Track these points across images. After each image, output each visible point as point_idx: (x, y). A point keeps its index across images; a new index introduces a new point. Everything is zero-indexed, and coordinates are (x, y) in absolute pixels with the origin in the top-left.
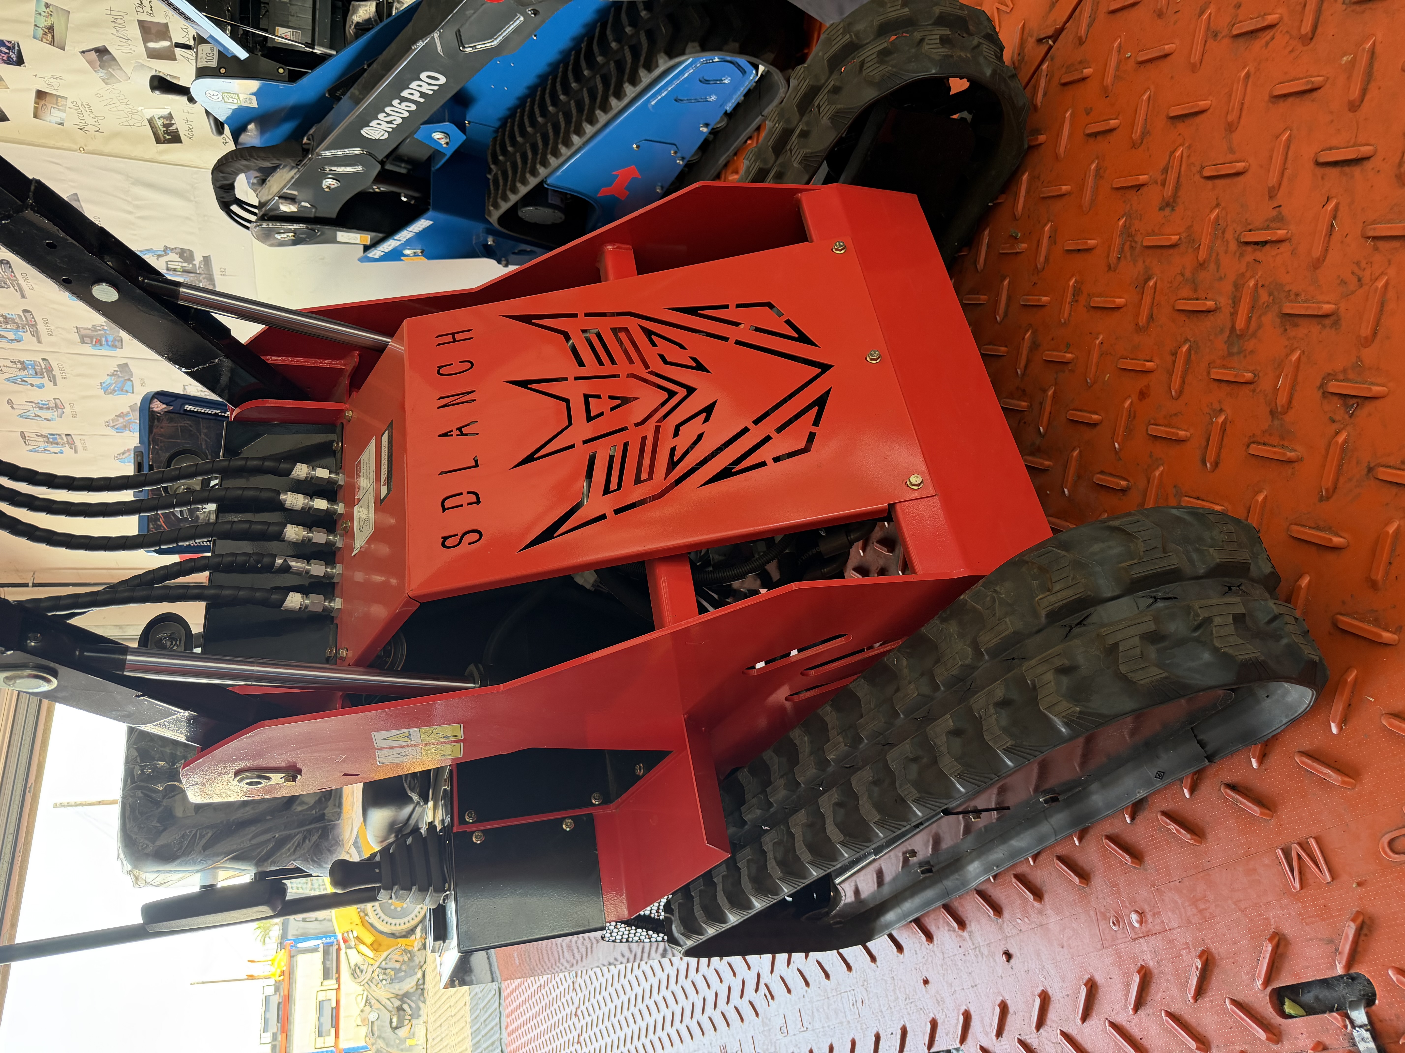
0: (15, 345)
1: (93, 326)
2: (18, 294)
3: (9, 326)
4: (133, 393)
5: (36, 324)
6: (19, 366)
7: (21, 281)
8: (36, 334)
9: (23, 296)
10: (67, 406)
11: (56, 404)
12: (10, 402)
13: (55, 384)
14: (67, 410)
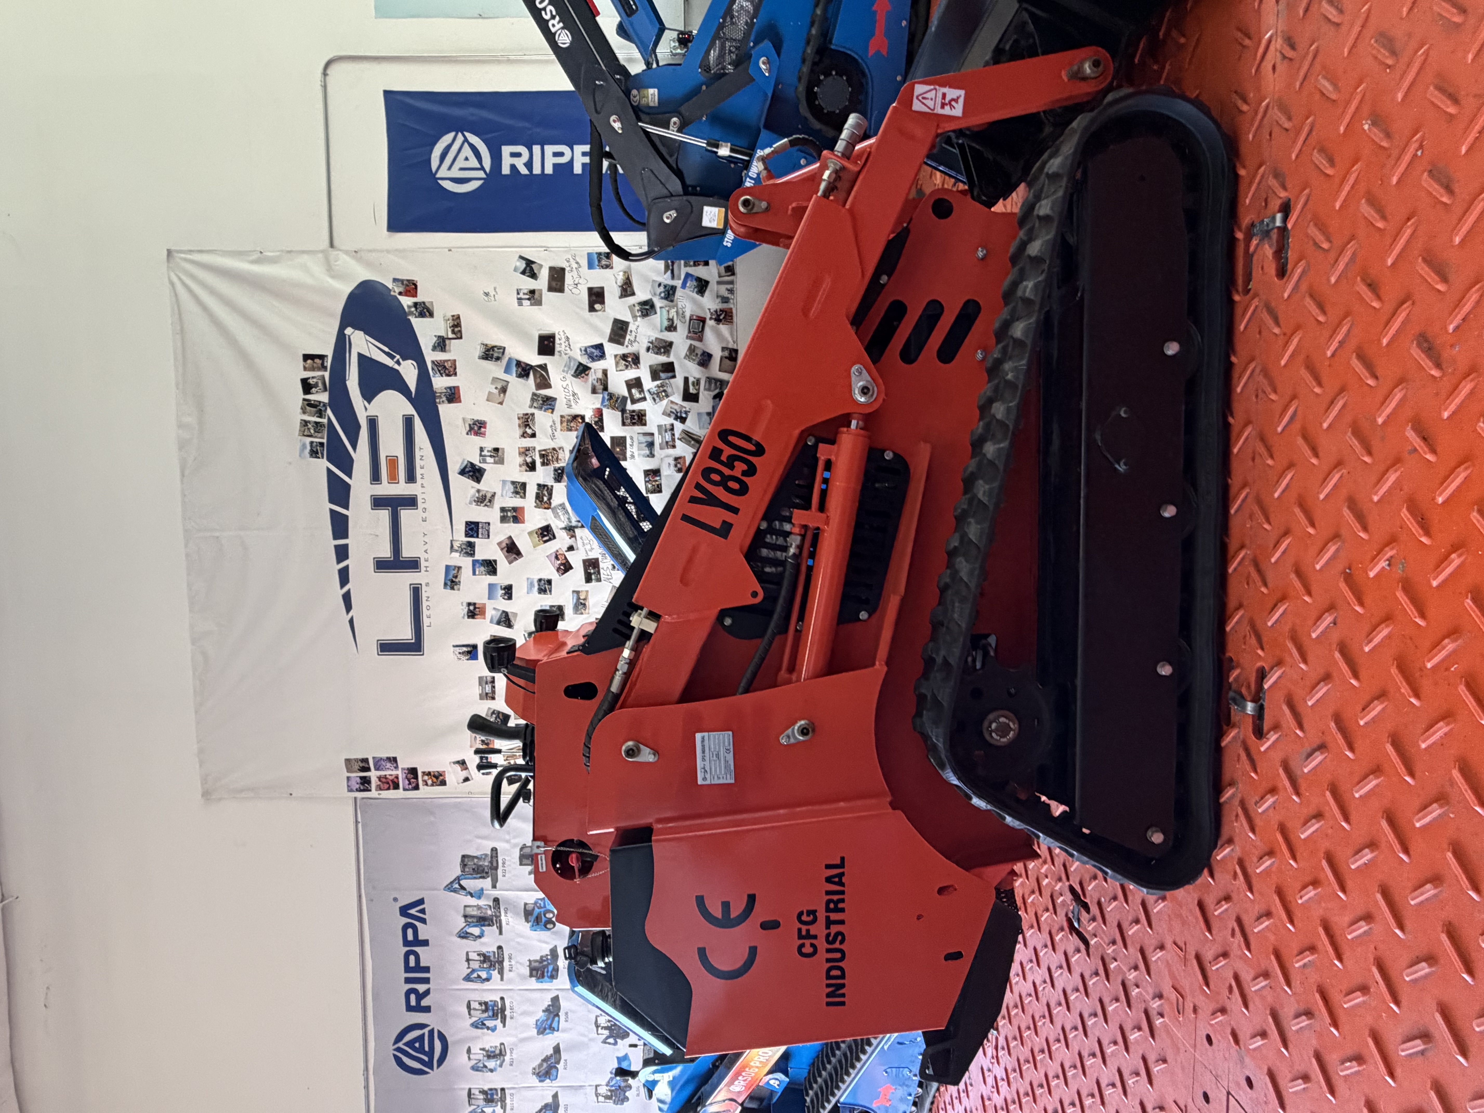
0: (487, 986)
1: (542, 957)
2: (497, 931)
3: (485, 966)
4: (558, 1030)
5: (503, 961)
6: (483, 1007)
7: (503, 918)
8: (501, 972)
9: (501, 933)
10: (508, 1052)
11: (501, 1050)
12: (469, 1051)
13: (504, 1026)
14: (507, 1058)
